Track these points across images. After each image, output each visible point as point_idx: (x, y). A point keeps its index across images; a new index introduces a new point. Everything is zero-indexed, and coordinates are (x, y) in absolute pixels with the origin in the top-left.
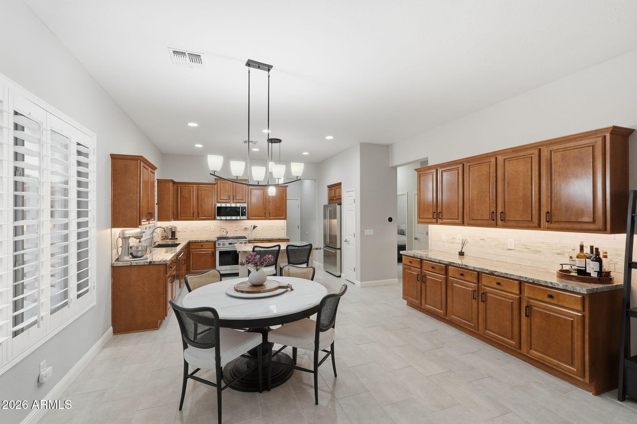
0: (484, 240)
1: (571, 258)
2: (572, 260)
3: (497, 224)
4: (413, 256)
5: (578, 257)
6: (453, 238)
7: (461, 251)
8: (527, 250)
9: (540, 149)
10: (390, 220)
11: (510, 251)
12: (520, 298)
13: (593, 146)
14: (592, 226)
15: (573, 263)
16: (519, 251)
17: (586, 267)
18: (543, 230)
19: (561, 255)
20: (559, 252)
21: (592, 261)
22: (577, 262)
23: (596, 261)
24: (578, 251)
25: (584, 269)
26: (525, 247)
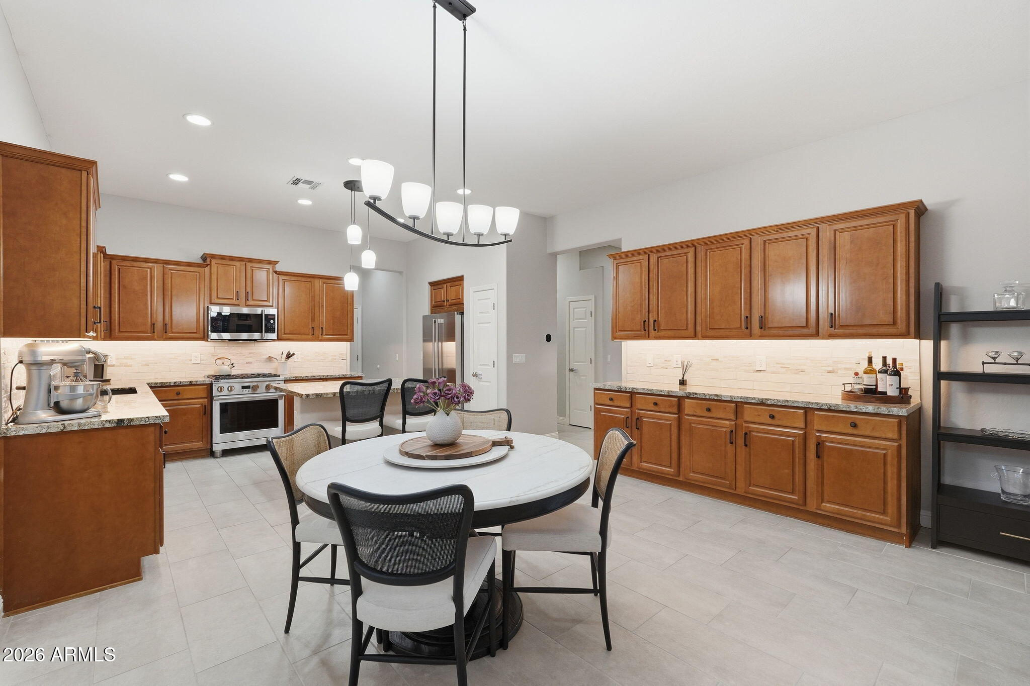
0: (718, 360)
1: (856, 374)
2: (857, 377)
3: (752, 332)
4: (616, 389)
5: (865, 373)
6: (665, 361)
7: (683, 378)
8: (784, 370)
9: (818, 227)
10: (548, 338)
11: (758, 374)
12: (805, 433)
13: (894, 226)
14: (892, 330)
15: (859, 381)
16: (772, 372)
17: (876, 386)
18: (823, 338)
19: (833, 372)
20: (830, 369)
21: (890, 375)
22: (865, 379)
23: (894, 375)
24: (865, 364)
25: (875, 387)
26: (781, 366)
